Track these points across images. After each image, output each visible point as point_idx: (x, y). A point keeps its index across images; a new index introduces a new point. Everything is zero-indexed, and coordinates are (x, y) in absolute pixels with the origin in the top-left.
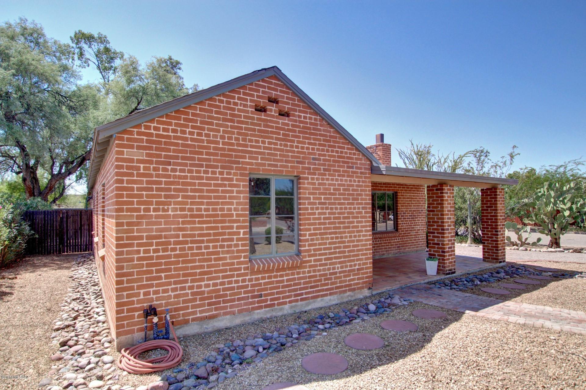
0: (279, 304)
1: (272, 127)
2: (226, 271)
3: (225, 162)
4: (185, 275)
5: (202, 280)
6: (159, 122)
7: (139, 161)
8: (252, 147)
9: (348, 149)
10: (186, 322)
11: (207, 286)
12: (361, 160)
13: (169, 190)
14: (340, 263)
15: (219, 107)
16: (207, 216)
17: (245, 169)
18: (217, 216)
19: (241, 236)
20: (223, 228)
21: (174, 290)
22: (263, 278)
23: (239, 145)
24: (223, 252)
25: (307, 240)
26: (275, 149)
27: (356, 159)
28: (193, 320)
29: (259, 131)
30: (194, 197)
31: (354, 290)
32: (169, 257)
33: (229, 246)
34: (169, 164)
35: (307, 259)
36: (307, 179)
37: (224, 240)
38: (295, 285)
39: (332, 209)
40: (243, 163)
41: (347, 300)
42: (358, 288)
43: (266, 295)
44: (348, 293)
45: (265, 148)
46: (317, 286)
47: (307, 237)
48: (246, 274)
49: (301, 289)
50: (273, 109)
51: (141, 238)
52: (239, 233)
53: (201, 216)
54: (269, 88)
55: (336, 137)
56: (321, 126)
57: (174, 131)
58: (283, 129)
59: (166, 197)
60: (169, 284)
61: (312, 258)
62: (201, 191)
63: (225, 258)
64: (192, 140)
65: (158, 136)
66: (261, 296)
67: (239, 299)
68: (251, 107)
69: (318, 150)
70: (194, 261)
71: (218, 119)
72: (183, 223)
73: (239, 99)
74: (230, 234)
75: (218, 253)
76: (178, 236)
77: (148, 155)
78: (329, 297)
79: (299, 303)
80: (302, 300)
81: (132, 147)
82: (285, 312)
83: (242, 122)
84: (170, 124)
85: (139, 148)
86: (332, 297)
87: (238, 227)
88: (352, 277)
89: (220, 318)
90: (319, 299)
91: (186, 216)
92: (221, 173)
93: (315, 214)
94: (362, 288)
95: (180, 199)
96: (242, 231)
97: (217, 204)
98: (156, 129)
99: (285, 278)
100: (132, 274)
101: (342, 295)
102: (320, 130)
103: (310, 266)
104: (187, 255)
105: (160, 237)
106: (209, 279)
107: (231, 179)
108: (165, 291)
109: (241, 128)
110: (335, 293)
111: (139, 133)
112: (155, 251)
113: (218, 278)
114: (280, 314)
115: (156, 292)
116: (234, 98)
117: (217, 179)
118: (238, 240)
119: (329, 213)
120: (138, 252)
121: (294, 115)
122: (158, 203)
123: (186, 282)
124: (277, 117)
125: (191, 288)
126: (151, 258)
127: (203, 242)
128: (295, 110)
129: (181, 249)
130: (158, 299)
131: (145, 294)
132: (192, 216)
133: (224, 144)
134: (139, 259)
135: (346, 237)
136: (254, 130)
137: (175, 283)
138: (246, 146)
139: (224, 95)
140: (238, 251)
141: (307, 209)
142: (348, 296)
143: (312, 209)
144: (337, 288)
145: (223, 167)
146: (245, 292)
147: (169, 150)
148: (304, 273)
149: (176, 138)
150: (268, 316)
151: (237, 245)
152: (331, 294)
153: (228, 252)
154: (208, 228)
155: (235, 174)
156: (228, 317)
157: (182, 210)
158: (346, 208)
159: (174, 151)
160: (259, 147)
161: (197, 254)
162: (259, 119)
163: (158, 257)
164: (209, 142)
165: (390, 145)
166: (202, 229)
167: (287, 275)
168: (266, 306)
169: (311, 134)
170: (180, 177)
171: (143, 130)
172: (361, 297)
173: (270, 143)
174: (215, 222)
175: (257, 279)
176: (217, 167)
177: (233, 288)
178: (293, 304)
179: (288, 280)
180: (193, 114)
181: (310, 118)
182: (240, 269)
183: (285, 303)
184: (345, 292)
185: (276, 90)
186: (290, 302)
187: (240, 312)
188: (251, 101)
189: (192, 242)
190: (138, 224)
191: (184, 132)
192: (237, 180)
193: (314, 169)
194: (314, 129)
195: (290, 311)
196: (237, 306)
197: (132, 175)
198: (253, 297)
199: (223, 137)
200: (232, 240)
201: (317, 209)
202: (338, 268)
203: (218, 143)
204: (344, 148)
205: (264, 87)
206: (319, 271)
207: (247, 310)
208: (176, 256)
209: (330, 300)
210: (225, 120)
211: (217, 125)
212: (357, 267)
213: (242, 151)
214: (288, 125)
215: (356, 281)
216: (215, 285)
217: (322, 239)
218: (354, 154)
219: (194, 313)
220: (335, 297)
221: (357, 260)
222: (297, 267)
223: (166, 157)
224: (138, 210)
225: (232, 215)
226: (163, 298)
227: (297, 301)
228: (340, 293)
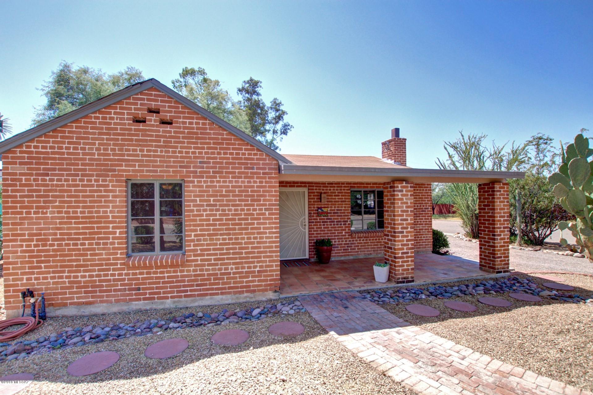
0: (159, 298)
1: (152, 136)
2: (102, 265)
3: (101, 170)
4: (62, 266)
5: (80, 271)
6: (38, 142)
7: (21, 174)
8: (129, 155)
9: (246, 150)
10: (65, 305)
11: (85, 277)
12: (265, 159)
13: (48, 196)
14: (234, 264)
15: (95, 123)
16: (83, 218)
17: (122, 176)
18: (93, 217)
19: (118, 235)
20: (98, 228)
21: (52, 278)
22: (141, 274)
23: (114, 155)
24: (99, 249)
25: (193, 241)
26: (155, 156)
27: (257, 159)
28: (71, 304)
29: (136, 140)
30: (71, 202)
31: (254, 291)
32: (48, 251)
33: (104, 244)
34: (47, 175)
35: (193, 258)
36: (193, 182)
37: (99, 239)
38: (177, 281)
39: (223, 210)
40: (119, 171)
41: (244, 300)
42: (259, 291)
43: (144, 289)
44: (246, 294)
45: (143, 156)
46: (206, 285)
47: (193, 237)
48: (123, 269)
49: (184, 286)
50: (153, 119)
51: (24, 235)
52: (115, 233)
53: (78, 218)
54: (148, 100)
55: (231, 139)
56: (210, 129)
57: (51, 148)
58: (165, 137)
59: (45, 202)
60: (49, 273)
61: (199, 258)
62: (78, 196)
63: (101, 254)
64: (68, 154)
65: (37, 153)
66: (139, 289)
67: (115, 290)
68: (128, 119)
69: (206, 153)
70: (71, 255)
71: (94, 134)
72: (60, 223)
73: (115, 113)
74: (105, 233)
75: (94, 249)
76: (55, 234)
77: (28, 169)
78: (220, 296)
79: (183, 299)
80: (186, 296)
81: (15, 163)
82: (167, 306)
83: (119, 134)
84: (48, 142)
85: (21, 163)
86: (224, 297)
87: (113, 228)
88: (250, 279)
89: (97, 305)
90: (209, 297)
91: (63, 218)
92: (96, 181)
93: (202, 215)
94: (266, 290)
95: (57, 204)
96: (118, 231)
97: (93, 207)
98: (35, 147)
99: (166, 275)
100: (16, 263)
101: (237, 295)
102: (210, 134)
103: (196, 266)
104: (64, 250)
105: (40, 234)
106: (85, 271)
107: (108, 186)
108: (44, 278)
109: (117, 140)
110: (229, 293)
111: (21, 152)
112: (36, 246)
113: (94, 271)
114: (161, 307)
115: (36, 279)
116: (110, 113)
117: (93, 186)
118: (114, 238)
119: (220, 215)
120: (22, 246)
121: (177, 122)
122: (37, 207)
123: (64, 272)
124: (157, 126)
125: (67, 277)
126: (33, 251)
127: (79, 239)
128: (180, 117)
129: (59, 245)
130: (38, 284)
131: (28, 279)
132: (68, 218)
133: (99, 155)
134: (22, 251)
135: (243, 239)
136: (132, 140)
137: (54, 272)
138: (123, 155)
139: (100, 112)
140: (114, 249)
141: (192, 211)
142: (246, 297)
143: (198, 211)
144: (230, 288)
145: (97, 175)
146: (121, 285)
147: (47, 164)
148: (188, 271)
149: (53, 153)
150: (148, 307)
151: (113, 243)
152: (222, 294)
153: (104, 249)
154: (83, 228)
155: (111, 181)
156: (104, 304)
157: (59, 212)
158: (243, 210)
159: (52, 164)
160: (138, 155)
161: (74, 250)
162: (136, 130)
163: (38, 251)
164: (84, 154)
165: (406, 139)
166: (78, 228)
167: (168, 272)
168: (145, 299)
169: (198, 138)
170: (57, 186)
171: (24, 149)
172: (264, 299)
173: (148, 151)
174: (90, 223)
175: (134, 274)
176: (92, 175)
177: (109, 280)
178: (176, 299)
179: (168, 277)
180: (70, 132)
181: (197, 123)
182: (116, 264)
183: (167, 298)
184: (242, 292)
185: (157, 101)
186: (172, 297)
187: (117, 301)
188: (128, 114)
189: (69, 239)
190: (20, 224)
191: (61, 148)
192: (113, 186)
193: (200, 172)
194: (201, 133)
195: (173, 306)
196: (114, 296)
197: (15, 185)
198: (130, 290)
199: (98, 149)
200: (108, 239)
201: (205, 210)
202: (232, 269)
203: (94, 154)
204: (241, 149)
205: (143, 99)
206: (207, 270)
207: (125, 300)
208: (54, 250)
209: (222, 299)
210: (100, 134)
211: (93, 139)
212: (258, 269)
213: (118, 160)
214: (170, 132)
215: (257, 283)
216: (91, 276)
217: (211, 240)
218: (255, 154)
219: (72, 298)
220: (229, 296)
221: (258, 262)
222: (177, 266)
223: (44, 169)
224: (21, 213)
225: (108, 217)
226: (43, 284)
227: (180, 297)
228: (235, 293)
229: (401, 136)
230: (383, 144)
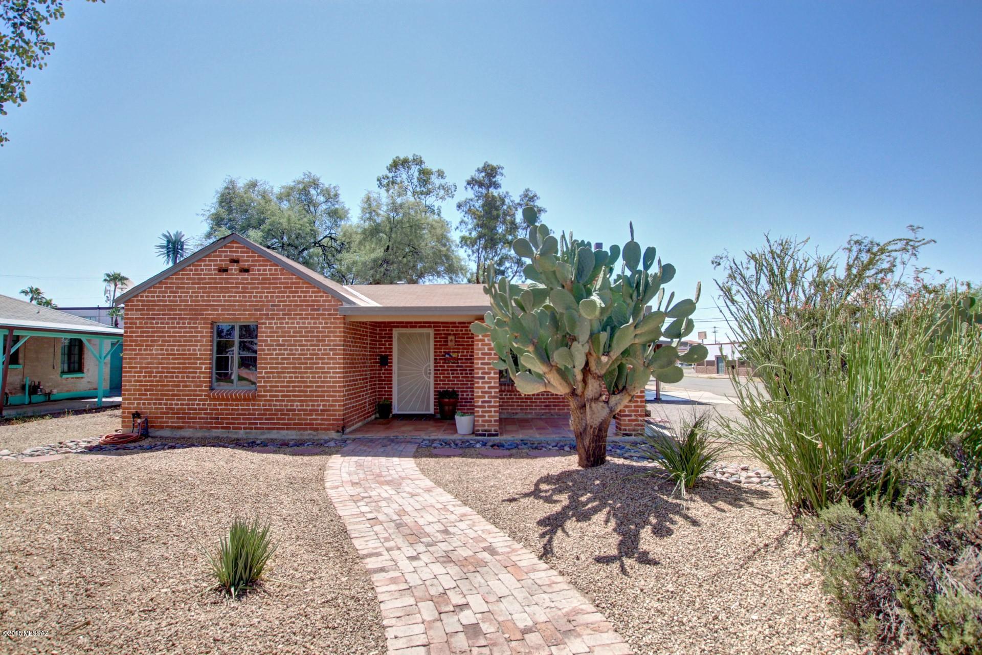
0: (234, 428)
1: (232, 283)
2: (190, 395)
3: (192, 314)
4: (162, 395)
5: (173, 400)
6: (149, 292)
7: (137, 319)
8: (214, 301)
9: (313, 292)
10: (162, 427)
11: (177, 404)
12: (330, 301)
13: (154, 336)
14: (299, 401)
15: (189, 275)
16: (178, 354)
17: (208, 319)
18: (185, 354)
19: (203, 370)
20: (189, 363)
21: (155, 404)
22: (220, 405)
23: (203, 301)
24: (189, 382)
25: (263, 377)
26: (234, 301)
27: (324, 301)
28: (167, 427)
29: (221, 288)
30: (169, 341)
31: (317, 429)
32: (152, 381)
33: (194, 377)
34: (154, 319)
35: (263, 393)
36: (265, 323)
37: (189, 373)
38: (249, 414)
39: (291, 350)
40: (207, 314)
41: (308, 438)
42: (322, 429)
43: (222, 419)
44: (309, 432)
45: (225, 301)
46: (273, 419)
47: (263, 375)
48: (206, 400)
49: (255, 419)
50: (234, 268)
51: (136, 368)
52: (201, 368)
53: (174, 354)
54: (231, 252)
55: (299, 283)
56: (282, 274)
57: (158, 296)
58: (243, 283)
59: (152, 341)
60: (152, 399)
61: (268, 394)
62: (175, 337)
63: (190, 386)
64: (170, 301)
65: (148, 301)
66: (218, 419)
67: (200, 418)
68: (214, 270)
69: (277, 297)
70: (168, 386)
71: (188, 284)
72: (162, 359)
73: (205, 265)
74: (194, 368)
75: (185, 382)
76: (158, 368)
77: (142, 314)
78: (286, 432)
79: (254, 431)
80: (256, 428)
81: (132, 310)
82: (240, 436)
83: (207, 283)
84: (155, 292)
85: (137, 310)
86: (289, 432)
87: (201, 364)
88: (314, 417)
89: (185, 430)
90: (275, 431)
91: (163, 354)
92: (189, 323)
93: (272, 354)
94: (329, 429)
95: (160, 343)
96: (204, 366)
97: (185, 346)
98: (147, 297)
99: (240, 407)
101: (302, 432)
102: (280, 279)
103: (265, 401)
104: (163, 381)
105: (147, 368)
106: (178, 400)
107: (197, 328)
108: (149, 404)
109: (206, 288)
110: (294, 429)
111: (137, 301)
112: (145, 377)
113: (184, 400)
114: (235, 436)
115: (144, 404)
116: (201, 265)
117: (186, 328)
118: (200, 373)
119: (288, 354)
120: (134, 376)
121: (253, 270)
122: (147, 346)
123: (162, 399)
124: (237, 274)
125: (166, 404)
126: (142, 381)
127: (174, 373)
128: (255, 266)
129: (160, 377)
130: (145, 408)
131: (137, 404)
132: (168, 354)
133: (192, 301)
135: (308, 377)
136: (216, 288)
137: (156, 399)
138: (209, 301)
139: (194, 266)
140: (201, 382)
141: (264, 350)
142: (310, 434)
143: (268, 350)
144: (294, 424)
145: (190, 319)
146: (205, 414)
147: (154, 310)
148: (259, 405)
149: (159, 301)
150: (225, 436)
151: (199, 377)
152: (287, 429)
153: (192, 382)
154: (178, 363)
155: (200, 323)
156: (191, 430)
157: (162, 350)
158: (308, 350)
159: (158, 310)
160: (221, 301)
161: (170, 381)
162: (220, 279)
163: (146, 381)
164: (181, 301)
166: (174, 364)
167: (242, 405)
168: (222, 428)
169: (270, 284)
170: (161, 328)
171: (139, 298)
172: (327, 438)
173: (229, 297)
174: (184, 359)
175: (215, 405)
176: (186, 319)
177: (195, 409)
178: (248, 430)
179: (242, 410)
180: (171, 283)
181: (270, 270)
182: (201, 395)
183: (240, 428)
184: (305, 429)
185: (237, 252)
186: (245, 428)
187: (201, 428)
188: (215, 265)
189: (168, 372)
190: (135, 359)
191: (164, 297)
192: (201, 328)
193: (271, 314)
194: (274, 279)
195: (244, 436)
196: (198, 423)
197: (132, 328)
198: (211, 418)
199: (191, 297)
200: (196, 373)
201: (275, 350)
202: (297, 405)
203: (187, 301)
204: (308, 292)
205: (226, 252)
206: (275, 405)
207: (206, 428)
208: (157, 381)
209: (287, 434)
210: (193, 283)
211: (188, 288)
212: (321, 407)
213: (206, 305)
214: (247, 279)
215: (320, 422)
216: (182, 404)
217: (279, 377)
218: (321, 296)
219: (168, 422)
220: (294, 432)
221: (322, 401)
222: (249, 400)
223: (153, 314)
224: (135, 350)
225: (197, 354)
226: (148, 408)
227: (251, 428)
228: (300, 429)
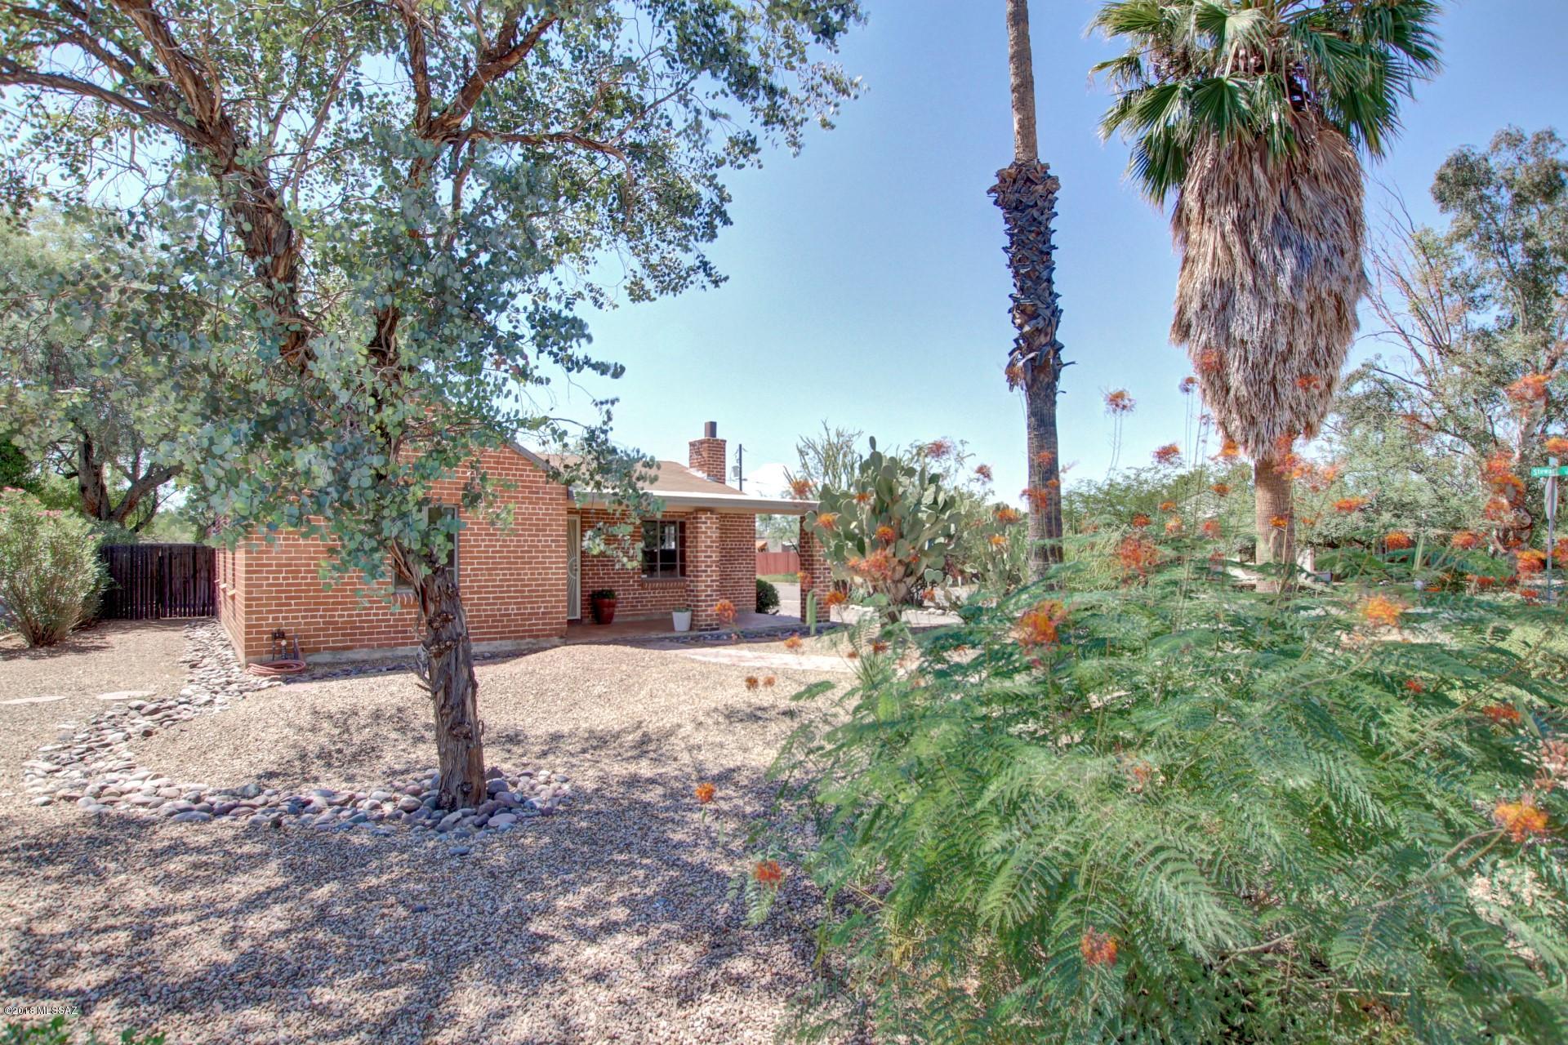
2: (363, 603)
4: (316, 604)
5: (337, 610)
9: (531, 471)
10: (317, 650)
11: (342, 616)
14: (516, 603)
21: (304, 617)
22: (409, 613)
28: (326, 648)
31: (537, 637)
32: (299, 585)
39: (504, 541)
41: (525, 647)
42: (543, 636)
44: (528, 640)
46: (483, 628)
47: (469, 572)
48: (389, 608)
51: (270, 565)
60: (300, 611)
61: (477, 597)
66: (405, 632)
67: (378, 633)
70: (327, 591)
72: (315, 552)
75: (354, 584)
76: (310, 566)
78: (499, 642)
86: (504, 642)
88: (534, 622)
89: (356, 650)
91: (318, 545)
93: (480, 546)
94: (550, 635)
100: (260, 599)
101: (518, 641)
103: (473, 606)
104: (318, 584)
105: (289, 565)
106: (343, 610)
108: (296, 618)
110: (509, 638)
112: (284, 579)
113: (354, 609)
115: (285, 618)
119: (500, 546)
120: (267, 578)
123: (318, 610)
125: (323, 617)
126: (281, 585)
129: (312, 578)
130: (287, 624)
131: (275, 619)
132: (325, 546)
134: (269, 585)
135: (526, 574)
137: (306, 611)
141: (469, 541)
143: (476, 541)
146: (385, 627)
150: (415, 654)
152: (502, 638)
156: (365, 650)
157: (314, 539)
158: (526, 541)
163: (288, 585)
165: (725, 441)
168: (412, 644)
172: (548, 645)
175: (401, 614)
177: (372, 621)
182: (380, 602)
184: (523, 637)
187: (380, 646)
190: (268, 552)
196: (376, 639)
198: (396, 632)
201: (483, 541)
202: (513, 609)
204: (525, 470)
206: (485, 611)
207: (389, 645)
208: (306, 585)
209: (501, 645)
212: (542, 610)
216: (350, 616)
217: (490, 575)
218: (541, 476)
219: (327, 642)
220: (509, 642)
221: (543, 602)
226: (293, 624)
228: (516, 638)
229: (720, 435)
230: (692, 444)
